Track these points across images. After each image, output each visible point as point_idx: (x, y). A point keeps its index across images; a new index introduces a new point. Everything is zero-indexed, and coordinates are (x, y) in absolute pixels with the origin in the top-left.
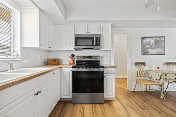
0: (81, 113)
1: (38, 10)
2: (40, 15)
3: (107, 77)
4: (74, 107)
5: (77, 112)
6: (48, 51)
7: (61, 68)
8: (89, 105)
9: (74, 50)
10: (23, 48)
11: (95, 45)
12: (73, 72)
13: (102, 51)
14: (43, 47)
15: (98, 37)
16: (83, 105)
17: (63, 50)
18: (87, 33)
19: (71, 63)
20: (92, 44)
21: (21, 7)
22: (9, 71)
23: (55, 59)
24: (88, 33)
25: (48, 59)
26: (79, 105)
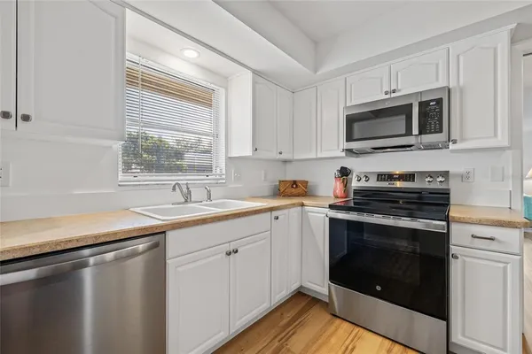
0: (343, 348)
1: (249, 74)
2: (254, 83)
3: (467, 259)
4: (330, 323)
5: (333, 340)
6: (285, 162)
7: (303, 205)
8: (380, 339)
9: (343, 154)
10: (229, 159)
11: (415, 131)
12: (333, 221)
13: (453, 151)
14: (262, 154)
15: (432, 101)
16: (362, 330)
17: (315, 157)
18: (388, 96)
19: (339, 195)
20: (404, 132)
21: (226, 78)
22: (205, 202)
23: (295, 182)
24: (393, 95)
25: (280, 182)
26: (346, 325)
